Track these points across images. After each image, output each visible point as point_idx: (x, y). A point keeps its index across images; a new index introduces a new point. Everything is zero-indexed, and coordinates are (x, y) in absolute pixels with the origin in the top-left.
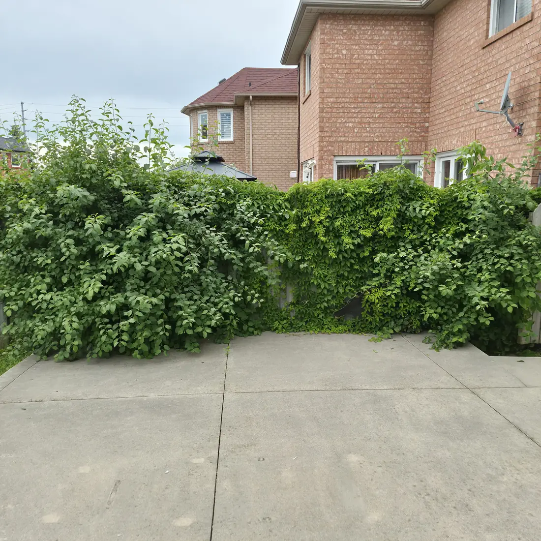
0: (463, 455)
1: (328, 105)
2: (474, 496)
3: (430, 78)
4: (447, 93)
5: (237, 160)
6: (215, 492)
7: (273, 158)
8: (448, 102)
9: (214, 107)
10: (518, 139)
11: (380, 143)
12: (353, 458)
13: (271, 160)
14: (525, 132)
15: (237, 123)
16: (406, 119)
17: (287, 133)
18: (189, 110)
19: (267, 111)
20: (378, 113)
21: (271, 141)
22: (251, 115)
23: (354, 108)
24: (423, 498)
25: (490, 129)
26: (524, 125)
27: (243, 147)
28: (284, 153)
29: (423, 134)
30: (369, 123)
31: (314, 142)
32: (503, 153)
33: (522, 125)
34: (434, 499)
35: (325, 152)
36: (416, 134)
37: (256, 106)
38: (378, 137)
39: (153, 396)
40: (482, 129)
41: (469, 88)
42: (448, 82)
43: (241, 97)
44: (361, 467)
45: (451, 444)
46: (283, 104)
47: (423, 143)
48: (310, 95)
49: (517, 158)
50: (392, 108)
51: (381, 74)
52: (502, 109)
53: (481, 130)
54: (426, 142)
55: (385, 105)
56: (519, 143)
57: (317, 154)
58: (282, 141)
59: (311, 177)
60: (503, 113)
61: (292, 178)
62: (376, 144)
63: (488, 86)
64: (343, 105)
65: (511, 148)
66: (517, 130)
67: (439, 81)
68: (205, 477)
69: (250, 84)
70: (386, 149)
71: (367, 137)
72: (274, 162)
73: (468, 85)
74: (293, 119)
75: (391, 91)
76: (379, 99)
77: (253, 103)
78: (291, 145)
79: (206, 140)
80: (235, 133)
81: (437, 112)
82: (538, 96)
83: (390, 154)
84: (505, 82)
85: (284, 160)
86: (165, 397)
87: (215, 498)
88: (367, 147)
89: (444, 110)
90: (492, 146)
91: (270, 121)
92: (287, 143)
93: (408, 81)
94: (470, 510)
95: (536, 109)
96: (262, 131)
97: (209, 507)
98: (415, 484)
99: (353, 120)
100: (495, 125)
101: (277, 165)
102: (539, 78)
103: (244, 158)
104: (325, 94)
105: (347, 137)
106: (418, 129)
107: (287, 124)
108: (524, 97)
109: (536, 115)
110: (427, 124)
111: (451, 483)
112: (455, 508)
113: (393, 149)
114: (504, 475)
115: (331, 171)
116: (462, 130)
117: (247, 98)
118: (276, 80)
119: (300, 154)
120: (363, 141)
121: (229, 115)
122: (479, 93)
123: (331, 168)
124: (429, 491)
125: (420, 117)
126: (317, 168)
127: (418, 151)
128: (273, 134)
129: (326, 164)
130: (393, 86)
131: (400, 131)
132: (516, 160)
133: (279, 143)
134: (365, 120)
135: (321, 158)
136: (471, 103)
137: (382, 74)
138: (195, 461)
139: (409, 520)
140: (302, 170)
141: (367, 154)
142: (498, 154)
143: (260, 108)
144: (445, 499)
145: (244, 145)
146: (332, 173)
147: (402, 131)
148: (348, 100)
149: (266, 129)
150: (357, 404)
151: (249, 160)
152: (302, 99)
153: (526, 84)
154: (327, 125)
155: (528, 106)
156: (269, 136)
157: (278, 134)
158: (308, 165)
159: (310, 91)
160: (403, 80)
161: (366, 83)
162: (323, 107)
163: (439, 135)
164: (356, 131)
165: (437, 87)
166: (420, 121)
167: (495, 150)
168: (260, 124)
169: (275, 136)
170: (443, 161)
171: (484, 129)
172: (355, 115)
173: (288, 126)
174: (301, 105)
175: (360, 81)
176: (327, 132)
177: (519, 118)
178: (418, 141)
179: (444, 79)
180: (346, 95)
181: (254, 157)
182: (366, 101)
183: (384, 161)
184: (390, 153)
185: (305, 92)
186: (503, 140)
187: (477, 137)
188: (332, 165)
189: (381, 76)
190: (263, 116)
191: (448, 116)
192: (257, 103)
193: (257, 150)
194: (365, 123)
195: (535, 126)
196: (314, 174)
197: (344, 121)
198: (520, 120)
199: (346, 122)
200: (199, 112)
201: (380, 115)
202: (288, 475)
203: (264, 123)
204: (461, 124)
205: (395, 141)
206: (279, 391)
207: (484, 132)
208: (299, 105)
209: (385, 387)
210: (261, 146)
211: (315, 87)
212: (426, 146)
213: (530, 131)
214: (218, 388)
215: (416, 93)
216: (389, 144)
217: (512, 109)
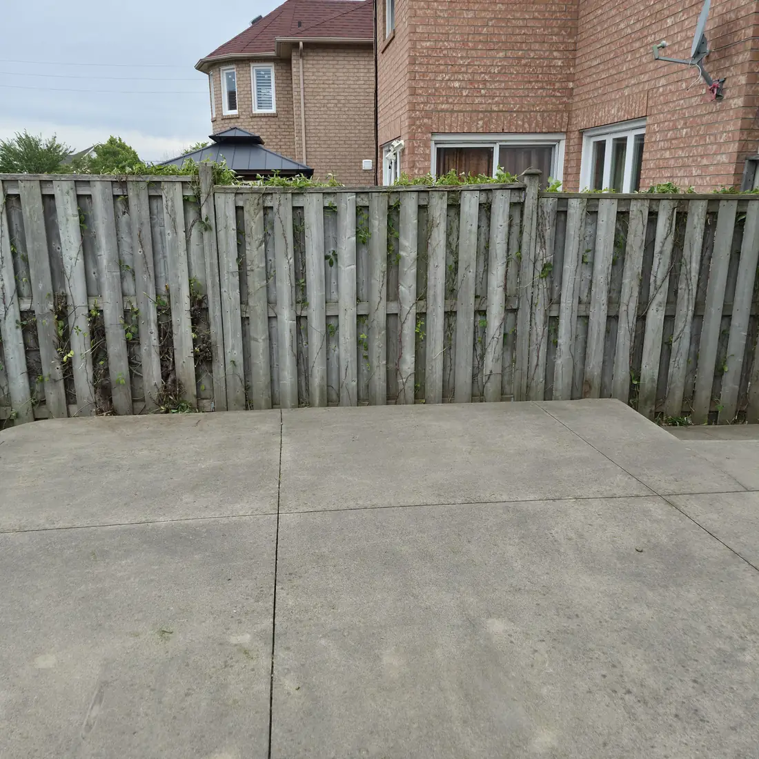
0: (672, 615)
1: (423, 53)
2: (705, 692)
3: (577, 12)
4: (604, 33)
5: (282, 144)
6: (271, 698)
7: (337, 139)
8: (604, 48)
9: (244, 60)
10: (715, 104)
11: (501, 114)
12: (497, 626)
13: (334, 142)
14: (728, 94)
15: (280, 85)
16: (540, 76)
17: (356, 101)
18: (208, 66)
19: (326, 66)
20: (498, 66)
21: (333, 113)
22: (301, 73)
23: (462, 58)
24: (622, 699)
25: (670, 90)
26: (727, 81)
27: (291, 123)
28: (353, 132)
29: (565, 99)
30: (485, 81)
31: (401, 112)
32: (692, 127)
33: (723, 82)
34: (639, 701)
35: (419, 127)
36: (554, 100)
37: (309, 58)
38: (498, 104)
39: (163, 521)
40: (658, 90)
41: (638, 26)
42: (605, 17)
43: (285, 43)
44: (512, 642)
45: (650, 594)
46: (350, 55)
47: (565, 114)
48: (394, 37)
49: (712, 135)
50: (519, 59)
51: (502, 4)
52: (694, 57)
53: (656, 92)
54: (570, 112)
55: (509, 54)
56: (717, 111)
57: (405, 130)
58: (350, 113)
59: (396, 168)
60: (695, 62)
61: (365, 170)
62: (494, 115)
63: (670, 21)
64: (445, 52)
65: (704, 119)
66: (715, 90)
67: (591, 17)
68: (253, 670)
69: (300, 24)
70: (510, 122)
71: (481, 104)
72: (338, 146)
73: (638, 21)
74: (366, 78)
75: (517, 31)
76: (500, 44)
77: (303, 54)
78: (363, 120)
79: (235, 112)
80: (278, 100)
81: (586, 65)
82: (751, 35)
83: (515, 131)
84: (698, 14)
85: (353, 142)
86: (182, 522)
87: (271, 711)
88: (482, 119)
89: (598, 61)
90: (673, 116)
91: (331, 82)
92: (356, 117)
93: (544, 15)
94: (701, 720)
95: (747, 56)
96: (318, 97)
97: (262, 729)
98: (604, 672)
99: (460, 77)
100: (680, 83)
101: (342, 149)
102: (754, 6)
103: (292, 140)
104: (417, 36)
105: (451, 103)
106: (558, 92)
107: (357, 86)
108: (729, 37)
109: (747, 65)
110: (571, 85)
111: (663, 669)
112: (676, 716)
113: (520, 122)
114: (744, 649)
115: (427, 157)
116: (626, 92)
117: (296, 45)
118: (339, 18)
119: (379, 132)
120: (476, 111)
121: (268, 72)
122: (654, 33)
123: (427, 152)
124: (629, 686)
125: (561, 74)
126: (407, 152)
127: (558, 127)
128: (336, 101)
129: (419, 146)
130: (521, 23)
131: (530, 95)
132: (712, 138)
133: (345, 116)
134: (477, 77)
135: (412, 138)
136: (642, 50)
137: (506, 3)
138: (234, 640)
139: (605, 744)
140: (382, 157)
141: (481, 130)
142: (682, 128)
143: (314, 62)
144: (658, 700)
145: (292, 120)
146: (429, 160)
147: (533, 95)
148: (452, 45)
149: (324, 94)
150: (491, 526)
151: (300, 142)
152: (381, 46)
153: (733, 16)
154: (422, 84)
155: (733, 51)
156: (329, 105)
157: (343, 101)
158: (392, 149)
159: (394, 32)
160: (536, 14)
161: (481, 18)
162: (416, 55)
163: (590, 101)
164: (464, 94)
165: (588, 26)
166: (560, 79)
167: (677, 124)
168: (315, 86)
169: (339, 105)
170: (594, 142)
171: (661, 90)
172: (463, 69)
173: (358, 90)
174: (379, 54)
175: (471, 15)
176: (420, 95)
177: (719, 70)
178: (558, 111)
179: (599, 12)
180: (450, 36)
181: (308, 138)
182: (480, 47)
183: (506, 141)
184: (516, 129)
185: (385, 34)
186: (692, 107)
187: (650, 103)
188: (429, 147)
189: (503, 8)
190: (321, 74)
191: (603, 71)
192: (311, 54)
193: (312, 127)
194: (478, 82)
195: (744, 82)
196: (400, 163)
197: (447, 78)
198: (720, 74)
199: (449, 80)
200: (222, 68)
201: (502, 69)
202: (391, 661)
203: (322, 86)
204: (624, 84)
205: (523, 110)
206: (366, 508)
207: (662, 94)
208: (376, 55)
209: (532, 497)
210: (317, 120)
211: (401, 25)
212: (569, 118)
213: (735, 91)
214: (269, 506)
215: (556, 35)
216: (515, 115)
217: (708, 57)
